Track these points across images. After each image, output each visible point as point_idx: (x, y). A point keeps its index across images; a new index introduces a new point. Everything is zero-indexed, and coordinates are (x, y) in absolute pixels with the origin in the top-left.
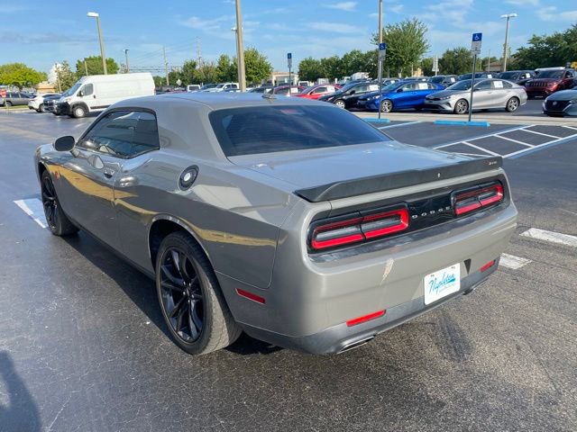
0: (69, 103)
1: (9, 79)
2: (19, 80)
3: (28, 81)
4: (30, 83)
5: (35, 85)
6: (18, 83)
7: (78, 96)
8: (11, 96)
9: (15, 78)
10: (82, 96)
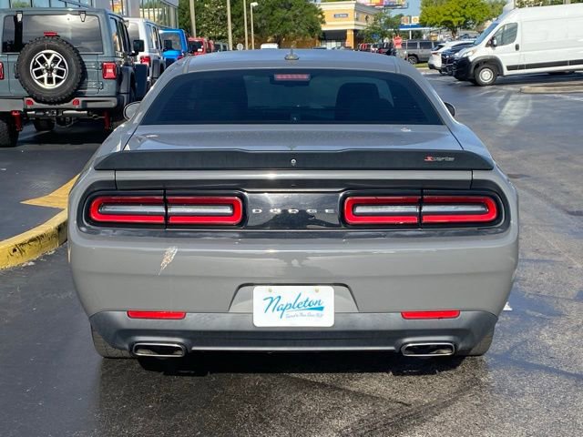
0: (471, 59)
1: (438, 16)
2: (453, 17)
3: (467, 19)
4: (471, 22)
5: (478, 24)
6: (451, 22)
7: (487, 45)
8: (418, 46)
9: (448, 13)
10: (495, 46)
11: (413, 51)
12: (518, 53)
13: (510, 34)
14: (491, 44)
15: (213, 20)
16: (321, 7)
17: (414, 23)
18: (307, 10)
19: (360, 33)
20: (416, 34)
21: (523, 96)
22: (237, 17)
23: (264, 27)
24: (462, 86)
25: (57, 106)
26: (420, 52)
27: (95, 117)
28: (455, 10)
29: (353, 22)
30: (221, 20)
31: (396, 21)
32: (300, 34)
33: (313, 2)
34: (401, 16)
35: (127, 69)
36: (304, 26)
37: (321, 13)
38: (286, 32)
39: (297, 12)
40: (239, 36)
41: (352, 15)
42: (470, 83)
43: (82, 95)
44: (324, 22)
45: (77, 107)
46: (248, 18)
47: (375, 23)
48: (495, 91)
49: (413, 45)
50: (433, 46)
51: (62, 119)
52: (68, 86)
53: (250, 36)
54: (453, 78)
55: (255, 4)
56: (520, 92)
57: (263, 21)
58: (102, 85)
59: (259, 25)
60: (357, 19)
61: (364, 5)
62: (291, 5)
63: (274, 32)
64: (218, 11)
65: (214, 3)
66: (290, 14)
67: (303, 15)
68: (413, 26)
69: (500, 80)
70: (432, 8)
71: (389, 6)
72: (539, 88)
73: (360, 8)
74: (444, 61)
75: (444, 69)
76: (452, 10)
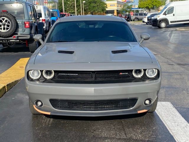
0: (158, 19)
1: (144, 5)
2: (149, 5)
3: (154, 6)
4: (155, 7)
5: (157, 8)
6: (148, 7)
7: (164, 14)
8: (138, 15)
9: (147, 4)
10: (166, 14)
11: (136, 17)
12: (174, 17)
13: (171, 10)
14: (165, 14)
15: (70, 7)
16: (106, 2)
17: (136, 7)
18: (102, 4)
19: (119, 11)
20: (137, 11)
21: (177, 32)
22: (78, 6)
23: (88, 9)
24: (155, 28)
25: (7, 38)
26: (139, 17)
27: (22, 42)
28: (150, 3)
29: (117, 7)
30: (73, 7)
31: (130, 7)
32: (99, 11)
33: (103, 1)
34: (132, 5)
35: (34, 24)
36: (101, 9)
37: (106, 5)
38: (95, 11)
39: (98, 4)
40: (79, 12)
41: (116, 5)
42: (157, 27)
43: (17, 34)
44: (107, 8)
45: (15, 39)
46: (82, 6)
47: (124, 8)
48: (167, 30)
49: (136, 15)
50: (143, 15)
51: (10, 43)
52: (11, 31)
53: (83, 12)
54: (151, 25)
55: (84, 2)
56: (176, 30)
57: (87, 7)
58: (24, 30)
59: (86, 9)
60: (118, 6)
61: (120, 2)
62: (96, 2)
63: (91, 11)
64: (72, 4)
65: (71, 1)
66: (96, 5)
67: (100, 5)
68: (136, 9)
69: (168, 26)
70: (142, 3)
71: (128, 2)
72: (183, 29)
73: (118, 3)
74: (148, 20)
75: (148, 23)
76: (149, 3)
